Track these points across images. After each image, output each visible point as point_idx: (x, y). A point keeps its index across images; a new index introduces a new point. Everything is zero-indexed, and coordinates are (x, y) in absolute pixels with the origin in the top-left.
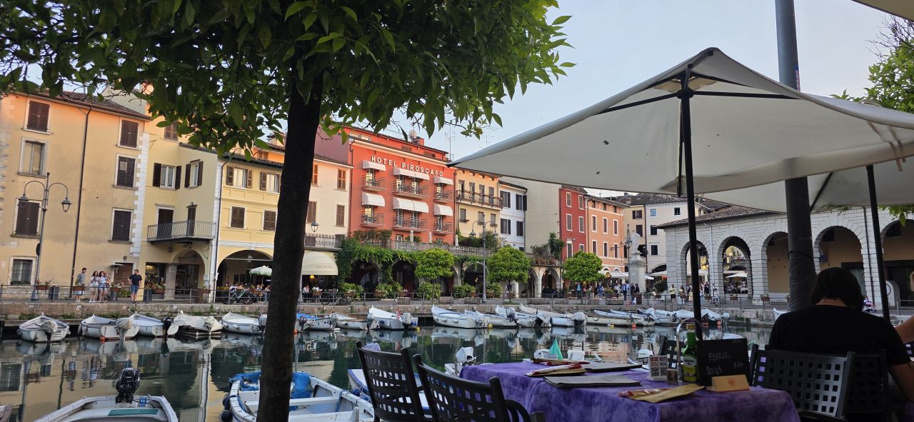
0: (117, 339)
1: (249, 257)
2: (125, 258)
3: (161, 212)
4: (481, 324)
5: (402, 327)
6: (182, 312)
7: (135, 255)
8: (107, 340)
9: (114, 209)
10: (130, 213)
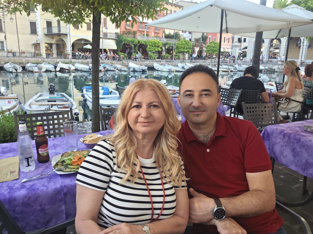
0: (39, 72)
1: (83, 41)
2: (37, 41)
3: (47, 22)
4: (171, 70)
5: (142, 71)
6: (60, 62)
7: (40, 40)
8: (36, 72)
9: (29, 21)
10: (36, 23)
